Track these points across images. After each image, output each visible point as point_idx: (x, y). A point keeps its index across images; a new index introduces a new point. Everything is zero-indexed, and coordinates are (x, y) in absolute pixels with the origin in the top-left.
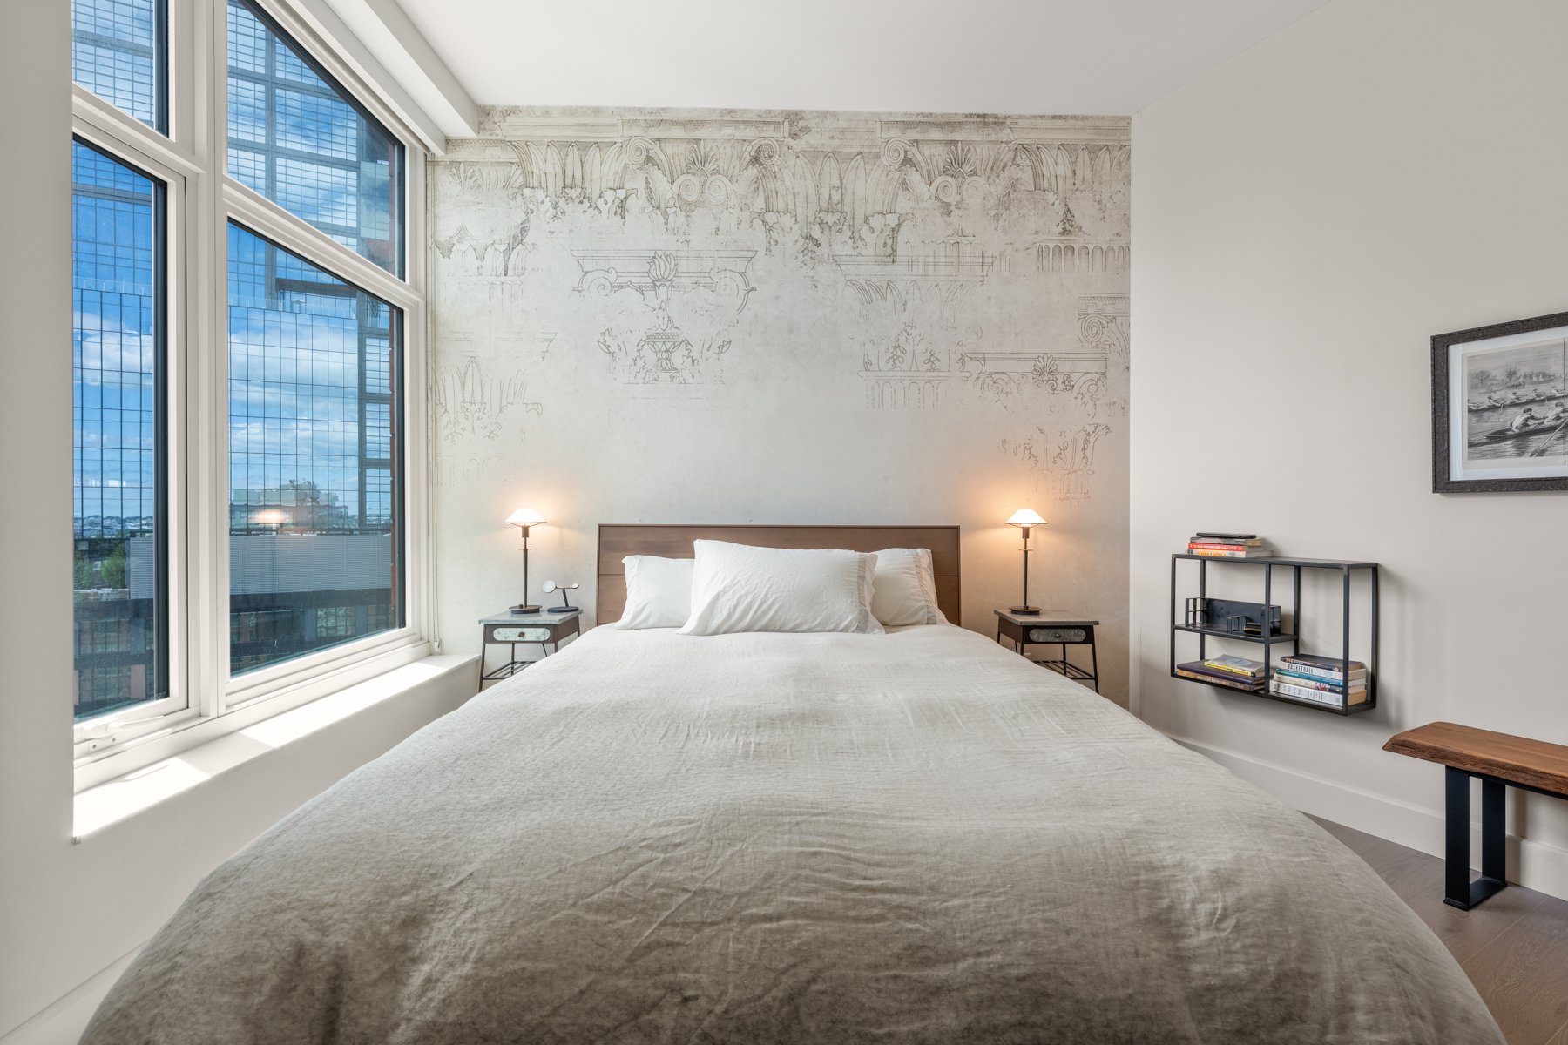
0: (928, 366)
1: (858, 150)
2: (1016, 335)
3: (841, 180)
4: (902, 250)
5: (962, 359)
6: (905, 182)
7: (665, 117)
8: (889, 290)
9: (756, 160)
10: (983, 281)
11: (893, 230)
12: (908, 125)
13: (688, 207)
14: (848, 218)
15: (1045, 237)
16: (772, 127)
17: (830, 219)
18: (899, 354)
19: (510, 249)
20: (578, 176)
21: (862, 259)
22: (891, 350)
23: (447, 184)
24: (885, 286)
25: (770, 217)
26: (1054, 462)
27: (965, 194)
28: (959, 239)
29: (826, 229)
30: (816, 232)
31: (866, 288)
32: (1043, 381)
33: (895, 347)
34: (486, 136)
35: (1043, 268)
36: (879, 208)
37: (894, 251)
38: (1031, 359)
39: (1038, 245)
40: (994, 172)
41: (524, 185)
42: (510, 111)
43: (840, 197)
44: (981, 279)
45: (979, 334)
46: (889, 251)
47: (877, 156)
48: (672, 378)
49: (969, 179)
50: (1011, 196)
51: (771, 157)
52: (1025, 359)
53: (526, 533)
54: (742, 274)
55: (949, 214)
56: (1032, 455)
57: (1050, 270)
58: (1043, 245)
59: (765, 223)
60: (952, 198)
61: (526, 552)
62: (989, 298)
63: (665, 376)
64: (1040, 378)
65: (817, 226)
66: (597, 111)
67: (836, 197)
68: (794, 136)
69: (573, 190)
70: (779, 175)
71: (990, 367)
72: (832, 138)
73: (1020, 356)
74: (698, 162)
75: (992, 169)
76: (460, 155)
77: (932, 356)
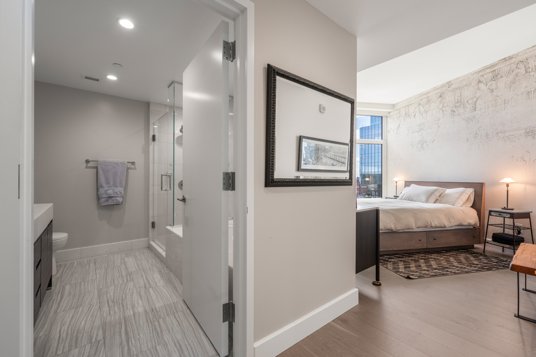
0: (486, 137)
1: (465, 84)
2: (518, 122)
3: (461, 94)
4: (478, 107)
5: (497, 133)
6: (479, 88)
7: (422, 94)
8: (474, 119)
9: (440, 96)
10: (505, 109)
11: (475, 102)
12: (479, 72)
13: (426, 112)
14: (462, 103)
15: (530, 88)
16: (444, 87)
17: (458, 105)
18: (477, 135)
19: (398, 129)
20: (408, 112)
21: (466, 112)
22: (474, 135)
23: (389, 120)
24: (472, 118)
25: (443, 109)
26: (534, 162)
27: (498, 84)
28: (496, 98)
29: (457, 107)
30: (454, 109)
31: (467, 120)
32: (529, 135)
33: (476, 134)
34: (394, 109)
35: (529, 98)
36: (471, 97)
37: (475, 107)
38: (524, 129)
39: (527, 91)
40: (509, 74)
41: (400, 117)
42: (397, 104)
43: (460, 98)
44: (504, 108)
45: (503, 125)
46: (474, 108)
47: (471, 84)
48: (423, 150)
49: (500, 79)
50: (516, 79)
51: (444, 94)
52: (522, 129)
53: (396, 182)
54: (437, 124)
55: (493, 92)
56: (524, 160)
57: (532, 98)
58: (529, 91)
59: (442, 110)
60: (494, 87)
61: (396, 186)
62: (507, 113)
63: (422, 149)
64: (528, 135)
65: (455, 107)
66: (410, 98)
67: (459, 98)
68: (449, 87)
69: (407, 115)
70: (445, 98)
71: (507, 134)
72: (458, 84)
73: (519, 129)
74: (429, 101)
75: (508, 73)
76: (391, 114)
77: (487, 134)
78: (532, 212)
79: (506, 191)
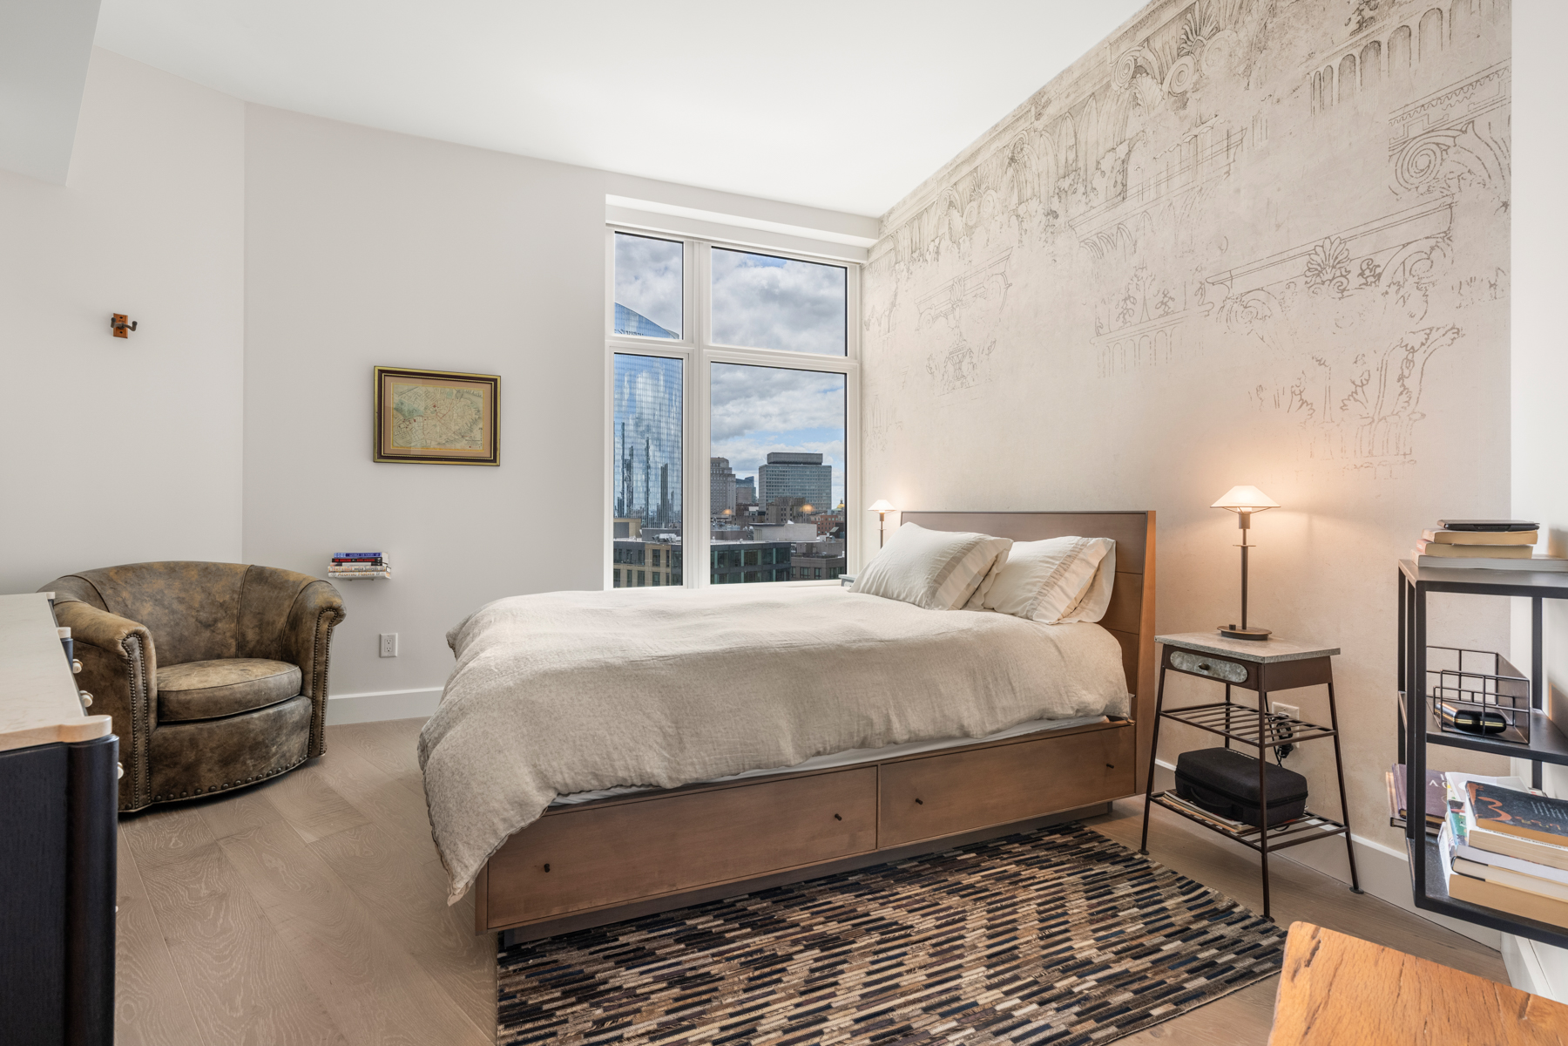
0: (1160, 311)
1: (1090, 93)
2: (1278, 226)
3: (1076, 136)
4: (1133, 181)
5: (1201, 290)
6: (1135, 98)
7: (959, 161)
8: (1119, 234)
9: (1012, 159)
10: (1228, 173)
11: (1123, 162)
12: (1136, 28)
13: (970, 230)
14: (1082, 173)
15: (1325, 55)
16: (1023, 120)
17: (1065, 184)
18: (1130, 305)
19: (891, 312)
20: (918, 241)
21: (1093, 211)
22: (1122, 303)
23: (870, 280)
24: (1115, 233)
25: (1022, 210)
26: (1343, 407)
27: (1204, 67)
28: (1195, 131)
29: (1063, 196)
30: (1055, 206)
31: (1098, 242)
32: (1323, 283)
33: (1125, 300)
34: (882, 237)
35: (1322, 106)
36: (1110, 145)
37: (1124, 185)
38: (1302, 254)
39: (1313, 74)
40: (1243, 11)
41: (896, 263)
42: (890, 213)
43: (1074, 155)
44: (1226, 169)
45: (1224, 247)
46: (1119, 187)
47: (1108, 86)
48: (962, 383)
49: (1211, 42)
50: (1270, 26)
51: (1022, 149)
52: (1294, 257)
53: (882, 519)
54: (1003, 274)
55: (1184, 105)
56: (1303, 402)
57: (1335, 102)
58: (1321, 69)
59: (1018, 216)
60: (1187, 84)
61: (882, 531)
62: (1238, 191)
63: (958, 383)
64: (1319, 280)
65: (1056, 197)
66: (925, 184)
67: (1072, 156)
68: (1039, 116)
69: (917, 254)
70: (1028, 165)
71: (1239, 287)
72: (1068, 96)
73: (1285, 256)
74: (977, 187)
75: (1241, 7)
76: (874, 256)
77: (1165, 296)
78: (1337, 651)
79: (1239, 550)
